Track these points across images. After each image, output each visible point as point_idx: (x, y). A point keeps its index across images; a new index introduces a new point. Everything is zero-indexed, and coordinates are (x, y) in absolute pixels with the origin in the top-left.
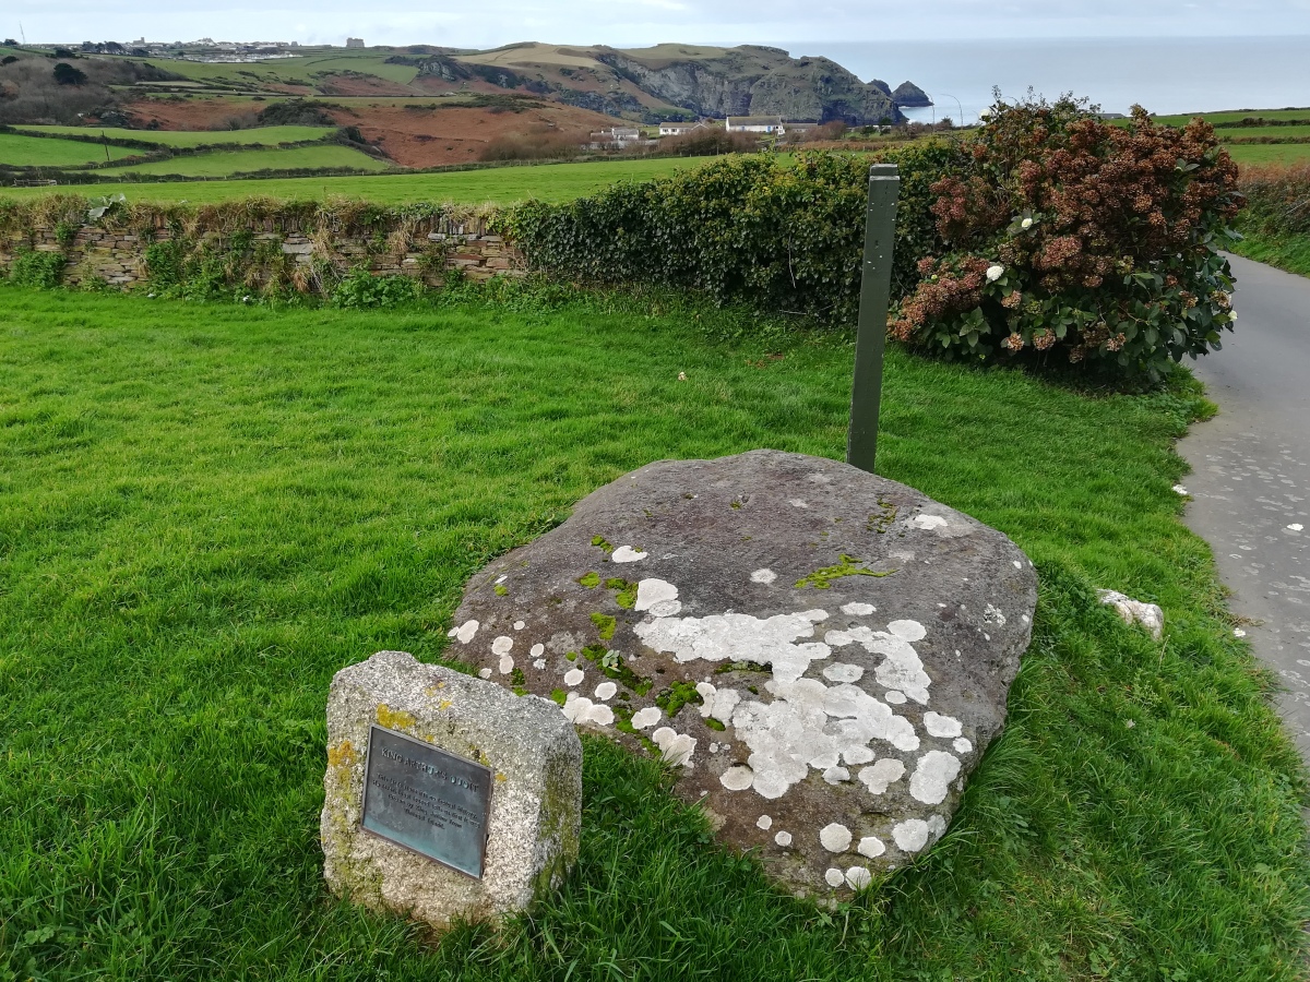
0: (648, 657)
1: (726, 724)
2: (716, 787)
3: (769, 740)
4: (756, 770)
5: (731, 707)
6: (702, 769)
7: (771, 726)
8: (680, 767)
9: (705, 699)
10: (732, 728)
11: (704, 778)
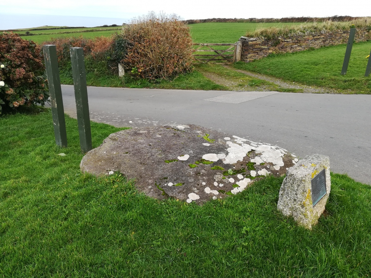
0: (236, 165)
1: (264, 162)
2: (277, 171)
3: (271, 159)
4: (277, 164)
5: (261, 159)
6: (272, 171)
7: (268, 157)
8: (269, 174)
9: (255, 162)
10: (265, 162)
11: (275, 172)
